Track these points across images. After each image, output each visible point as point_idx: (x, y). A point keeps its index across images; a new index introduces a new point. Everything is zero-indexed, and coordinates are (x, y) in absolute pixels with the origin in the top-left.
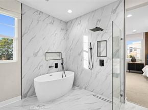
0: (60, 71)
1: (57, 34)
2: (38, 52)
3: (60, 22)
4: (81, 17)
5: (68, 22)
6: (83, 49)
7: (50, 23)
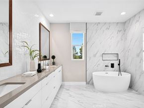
0: (117, 71)
1: (113, 37)
2: (96, 54)
3: (117, 25)
4: (140, 12)
5: (126, 22)
6: (142, 49)
7: (106, 29)
